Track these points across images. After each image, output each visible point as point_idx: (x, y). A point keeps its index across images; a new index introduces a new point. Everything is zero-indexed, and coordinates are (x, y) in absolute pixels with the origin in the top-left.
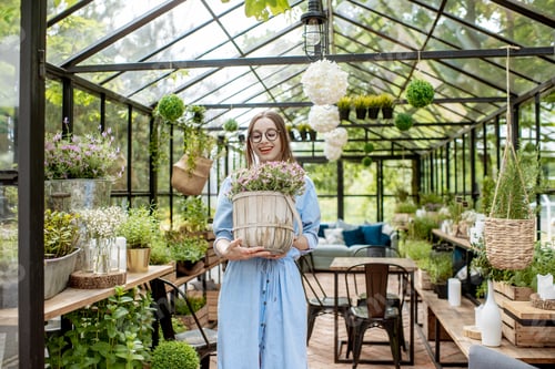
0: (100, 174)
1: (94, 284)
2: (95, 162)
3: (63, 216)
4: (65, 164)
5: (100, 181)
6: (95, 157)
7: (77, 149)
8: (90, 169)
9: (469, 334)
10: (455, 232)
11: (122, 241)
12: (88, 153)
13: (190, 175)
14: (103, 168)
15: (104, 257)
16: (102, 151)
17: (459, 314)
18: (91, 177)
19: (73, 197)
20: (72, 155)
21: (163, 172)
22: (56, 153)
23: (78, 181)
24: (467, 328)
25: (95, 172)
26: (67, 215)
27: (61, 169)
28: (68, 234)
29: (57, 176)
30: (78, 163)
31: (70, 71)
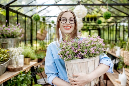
0: (16, 37)
1: (14, 70)
2: (15, 33)
3: (5, 50)
4: (6, 34)
5: (16, 39)
6: (15, 32)
7: (9, 30)
8: (13, 35)
9: (117, 82)
10: (111, 51)
11: (22, 56)
12: (13, 31)
13: (41, 35)
14: (17, 35)
15: (17, 62)
16: (17, 30)
17: (113, 75)
18: (13, 38)
19: (8, 44)
20: (8, 31)
21: (34, 34)
22: (3, 31)
23: (10, 39)
24: (117, 80)
25: (15, 36)
26: (6, 50)
27: (5, 35)
28: (6, 56)
29: (4, 37)
30: (10, 34)
31: (8, 6)
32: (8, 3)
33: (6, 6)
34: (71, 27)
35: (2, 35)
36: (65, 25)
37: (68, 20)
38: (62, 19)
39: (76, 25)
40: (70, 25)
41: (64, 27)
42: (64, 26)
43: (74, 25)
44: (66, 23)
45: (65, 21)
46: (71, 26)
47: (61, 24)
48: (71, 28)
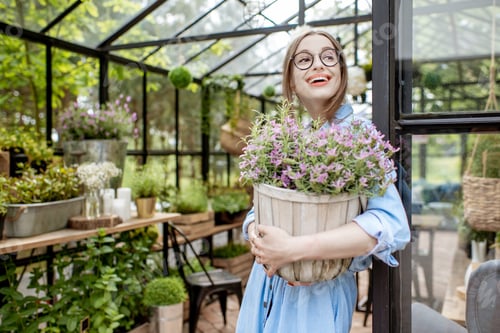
0: (114, 136)
1: (84, 226)
2: (109, 126)
4: (81, 128)
8: (104, 131)
12: (103, 119)
14: (115, 131)
20: (87, 120)
22: (75, 119)
24: (460, 288)
25: (108, 134)
27: (79, 132)
29: (76, 137)
30: (92, 127)
31: (105, 49)
32: (102, 38)
33: (99, 50)
34: (329, 78)
35: (73, 131)
36: (311, 73)
37: (317, 58)
38: (298, 58)
39: (343, 70)
40: (326, 72)
41: (308, 80)
42: (307, 77)
43: (336, 70)
44: (312, 68)
45: (309, 63)
46: (330, 74)
47: (297, 72)
48: (331, 80)
